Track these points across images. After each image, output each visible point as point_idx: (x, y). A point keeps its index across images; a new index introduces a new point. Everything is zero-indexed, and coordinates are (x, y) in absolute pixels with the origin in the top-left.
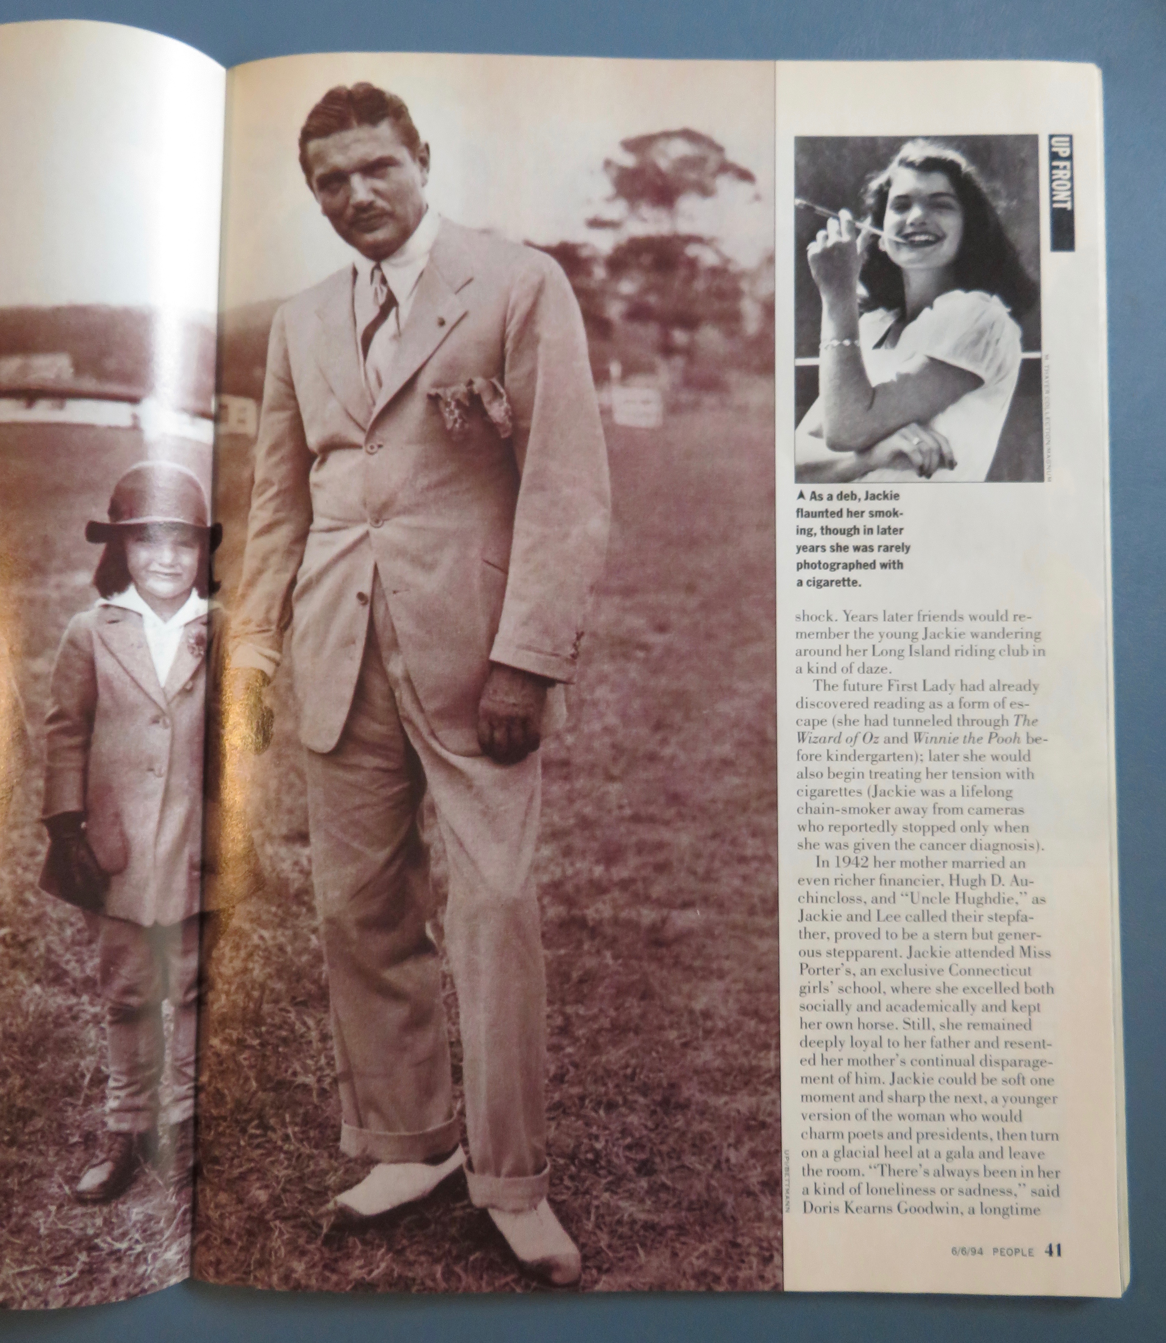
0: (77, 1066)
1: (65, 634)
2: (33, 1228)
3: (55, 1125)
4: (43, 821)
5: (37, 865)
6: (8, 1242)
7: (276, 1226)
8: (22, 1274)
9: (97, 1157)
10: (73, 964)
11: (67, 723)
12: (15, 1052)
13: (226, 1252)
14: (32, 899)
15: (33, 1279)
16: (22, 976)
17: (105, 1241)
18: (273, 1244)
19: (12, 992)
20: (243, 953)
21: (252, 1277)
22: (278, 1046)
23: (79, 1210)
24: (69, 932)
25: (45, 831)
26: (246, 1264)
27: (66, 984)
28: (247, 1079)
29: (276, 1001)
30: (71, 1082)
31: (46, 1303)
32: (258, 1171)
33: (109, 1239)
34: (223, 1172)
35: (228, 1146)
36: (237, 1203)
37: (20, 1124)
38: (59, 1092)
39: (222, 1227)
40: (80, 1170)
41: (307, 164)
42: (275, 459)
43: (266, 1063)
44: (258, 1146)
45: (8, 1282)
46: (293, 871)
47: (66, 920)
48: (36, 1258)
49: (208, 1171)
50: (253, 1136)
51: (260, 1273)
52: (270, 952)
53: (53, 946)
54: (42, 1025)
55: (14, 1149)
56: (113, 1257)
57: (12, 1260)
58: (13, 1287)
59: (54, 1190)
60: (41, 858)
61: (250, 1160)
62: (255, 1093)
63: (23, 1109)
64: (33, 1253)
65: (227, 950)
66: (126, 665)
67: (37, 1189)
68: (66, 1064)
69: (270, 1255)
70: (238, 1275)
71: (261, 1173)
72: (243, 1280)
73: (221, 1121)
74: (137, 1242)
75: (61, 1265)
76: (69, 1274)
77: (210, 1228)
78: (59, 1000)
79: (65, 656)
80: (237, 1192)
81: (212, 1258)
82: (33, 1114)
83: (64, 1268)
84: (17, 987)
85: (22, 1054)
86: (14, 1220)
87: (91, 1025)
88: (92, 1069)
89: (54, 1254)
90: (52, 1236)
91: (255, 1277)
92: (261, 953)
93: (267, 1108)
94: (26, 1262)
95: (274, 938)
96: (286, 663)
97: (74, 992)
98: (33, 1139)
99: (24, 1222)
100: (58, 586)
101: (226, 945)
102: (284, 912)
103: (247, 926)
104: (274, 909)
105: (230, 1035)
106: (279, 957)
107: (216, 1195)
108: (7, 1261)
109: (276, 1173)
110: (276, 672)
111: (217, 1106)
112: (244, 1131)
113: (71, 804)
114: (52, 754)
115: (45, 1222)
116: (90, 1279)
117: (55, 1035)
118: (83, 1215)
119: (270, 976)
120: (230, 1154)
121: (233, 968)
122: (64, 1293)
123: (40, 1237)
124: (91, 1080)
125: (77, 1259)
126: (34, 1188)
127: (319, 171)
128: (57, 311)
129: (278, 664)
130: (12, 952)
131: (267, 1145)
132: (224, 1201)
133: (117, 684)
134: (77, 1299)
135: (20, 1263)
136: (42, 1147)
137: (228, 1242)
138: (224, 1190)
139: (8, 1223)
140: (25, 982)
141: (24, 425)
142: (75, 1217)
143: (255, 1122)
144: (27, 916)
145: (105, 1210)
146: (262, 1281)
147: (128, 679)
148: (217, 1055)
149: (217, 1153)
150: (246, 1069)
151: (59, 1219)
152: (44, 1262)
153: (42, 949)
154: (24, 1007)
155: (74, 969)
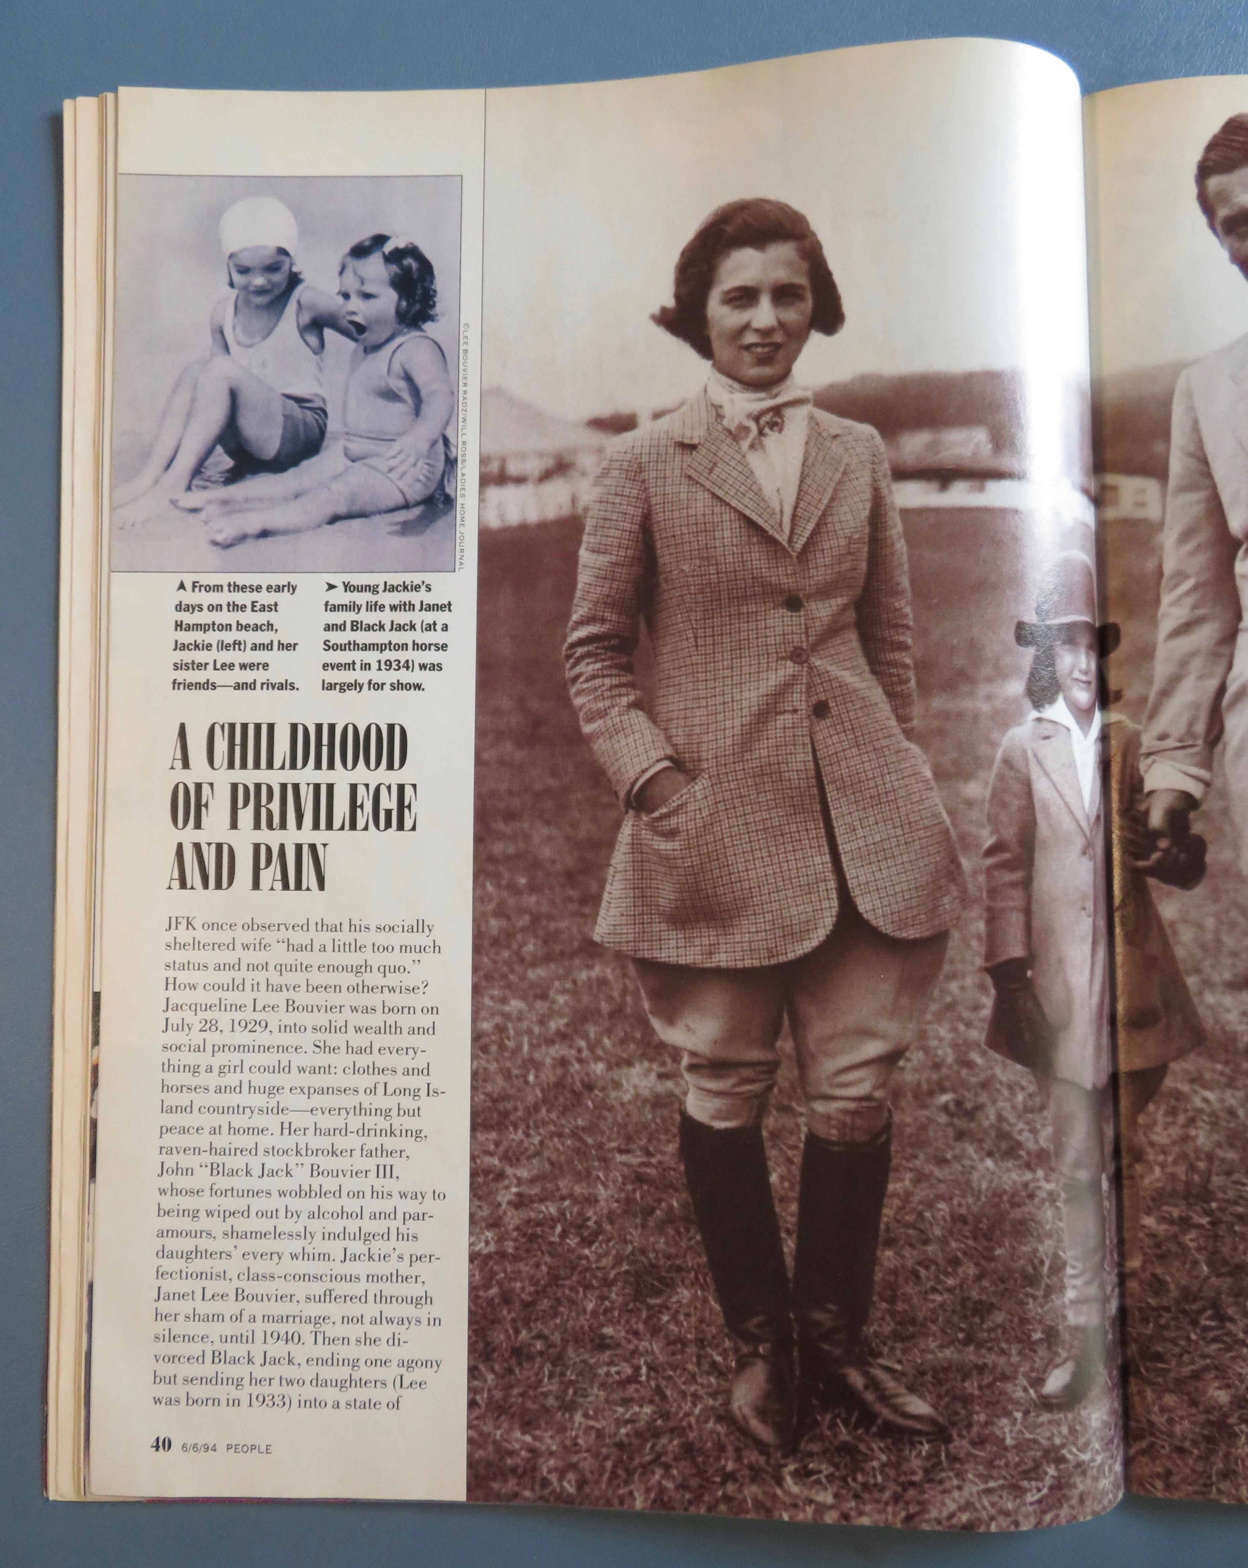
0: (1035, 1251)
1: (999, 755)
2: (997, 1438)
3: (1016, 1320)
4: (988, 970)
5: (982, 1020)
6: (970, 1454)
7: (1242, 1432)
8: (989, 1491)
9: (1059, 1356)
10: (1026, 1134)
11: (1007, 856)
12: (966, 1237)
13: (1179, 1462)
14: (979, 1060)
15: (1001, 1497)
16: (970, 1150)
17: (1071, 1452)
18: (1240, 1451)
19: (960, 1168)
20: (1181, 1119)
21: (1214, 1490)
22: (1232, 1225)
23: (1045, 1417)
24: (1020, 1097)
25: (989, 981)
26: (1206, 1475)
27: (1021, 1157)
28: (1195, 1263)
29: (1229, 1173)
30: (1030, 1270)
31: (1017, 1524)
32: (1216, 1368)
33: (1074, 1450)
34: (1168, 1371)
35: (1174, 1341)
36: (1190, 1406)
37: (977, 1320)
38: (1019, 1282)
39: (1171, 1435)
40: (1044, 1371)
41: (1207, 205)
42: (1189, 546)
43: (1219, 1244)
44: (1215, 1340)
45: (972, 1500)
46: (1241, 1022)
47: (1017, 1084)
48: (1004, 1473)
49: (1147, 1369)
50: (1206, 1329)
51: (1224, 1486)
52: (1217, 1116)
53: (1005, 1114)
54: (997, 1205)
55: (972, 1348)
56: (1079, 1470)
57: (975, 1475)
58: (978, 1506)
59: (1019, 1394)
60: (986, 1013)
61: (1203, 1356)
62: (1208, 1278)
63: (980, 1302)
64: (999, 1467)
65: (1160, 1114)
66: (1059, 788)
67: (1000, 1394)
68: (1025, 1249)
69: (1237, 1464)
70: (1196, 1488)
71: (1221, 1371)
72: (1203, 1493)
73: (1162, 1313)
74: (1098, 1452)
75: (1030, 1479)
76: (1039, 1490)
77: (1152, 1434)
78: (1014, 1175)
79: (1001, 778)
80: (1188, 1394)
81: (1159, 1470)
82: (991, 1307)
83: (1033, 1483)
84: (966, 1162)
85: (975, 1238)
86: (975, 1429)
87: (1047, 1204)
88: (1050, 1254)
89: (1023, 1467)
90: (1020, 1447)
91: (1219, 1491)
92: (1205, 1118)
93: (1223, 1297)
94: (991, 1477)
95: (1222, 1100)
96: (1218, 783)
97: (1028, 1166)
98: (993, 1336)
99: (987, 1432)
100: (989, 698)
101: (1157, 1109)
102: (1232, 1070)
103: (1185, 1088)
104: (1219, 1067)
105: (1170, 1214)
106: (1229, 1122)
107: (1160, 1398)
108: (970, 1476)
109: (1239, 1370)
110: (1206, 793)
111: (1156, 1294)
112: (1195, 1323)
113: (1017, 951)
114: (993, 892)
115: (1011, 1431)
116: (1059, 1495)
117: (1012, 1216)
118: (1050, 1422)
119: (1219, 1145)
120: (1177, 1350)
121: (1169, 1136)
122: (1035, 1512)
123: (1006, 1449)
124: (1051, 1268)
125: (1046, 1473)
126: (997, 1392)
127: (1223, 212)
128: (970, 377)
129: (1207, 784)
130: (956, 1121)
131: (1225, 1338)
132: (1172, 1404)
133: (1054, 810)
134: (1048, 1518)
135: (985, 1478)
136: (1004, 1345)
137: (1180, 1450)
138: (1171, 1391)
139: (969, 1432)
140: (975, 1156)
141: (937, 511)
142: (1042, 1424)
143: (1209, 1313)
144: (973, 1080)
145: (1070, 1416)
146: (1228, 1494)
147: (1062, 805)
148: (1153, 1235)
149: (1159, 1349)
150: (1193, 1252)
151: (1025, 1427)
152: (1012, 1476)
153: (993, 1118)
154: (975, 1185)
155: (1027, 1139)
